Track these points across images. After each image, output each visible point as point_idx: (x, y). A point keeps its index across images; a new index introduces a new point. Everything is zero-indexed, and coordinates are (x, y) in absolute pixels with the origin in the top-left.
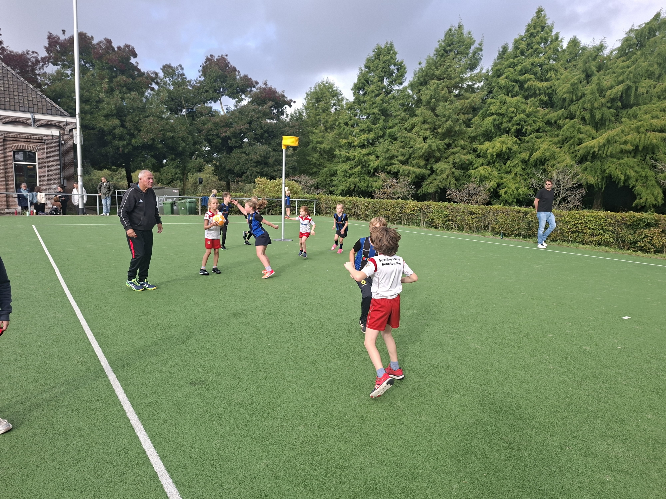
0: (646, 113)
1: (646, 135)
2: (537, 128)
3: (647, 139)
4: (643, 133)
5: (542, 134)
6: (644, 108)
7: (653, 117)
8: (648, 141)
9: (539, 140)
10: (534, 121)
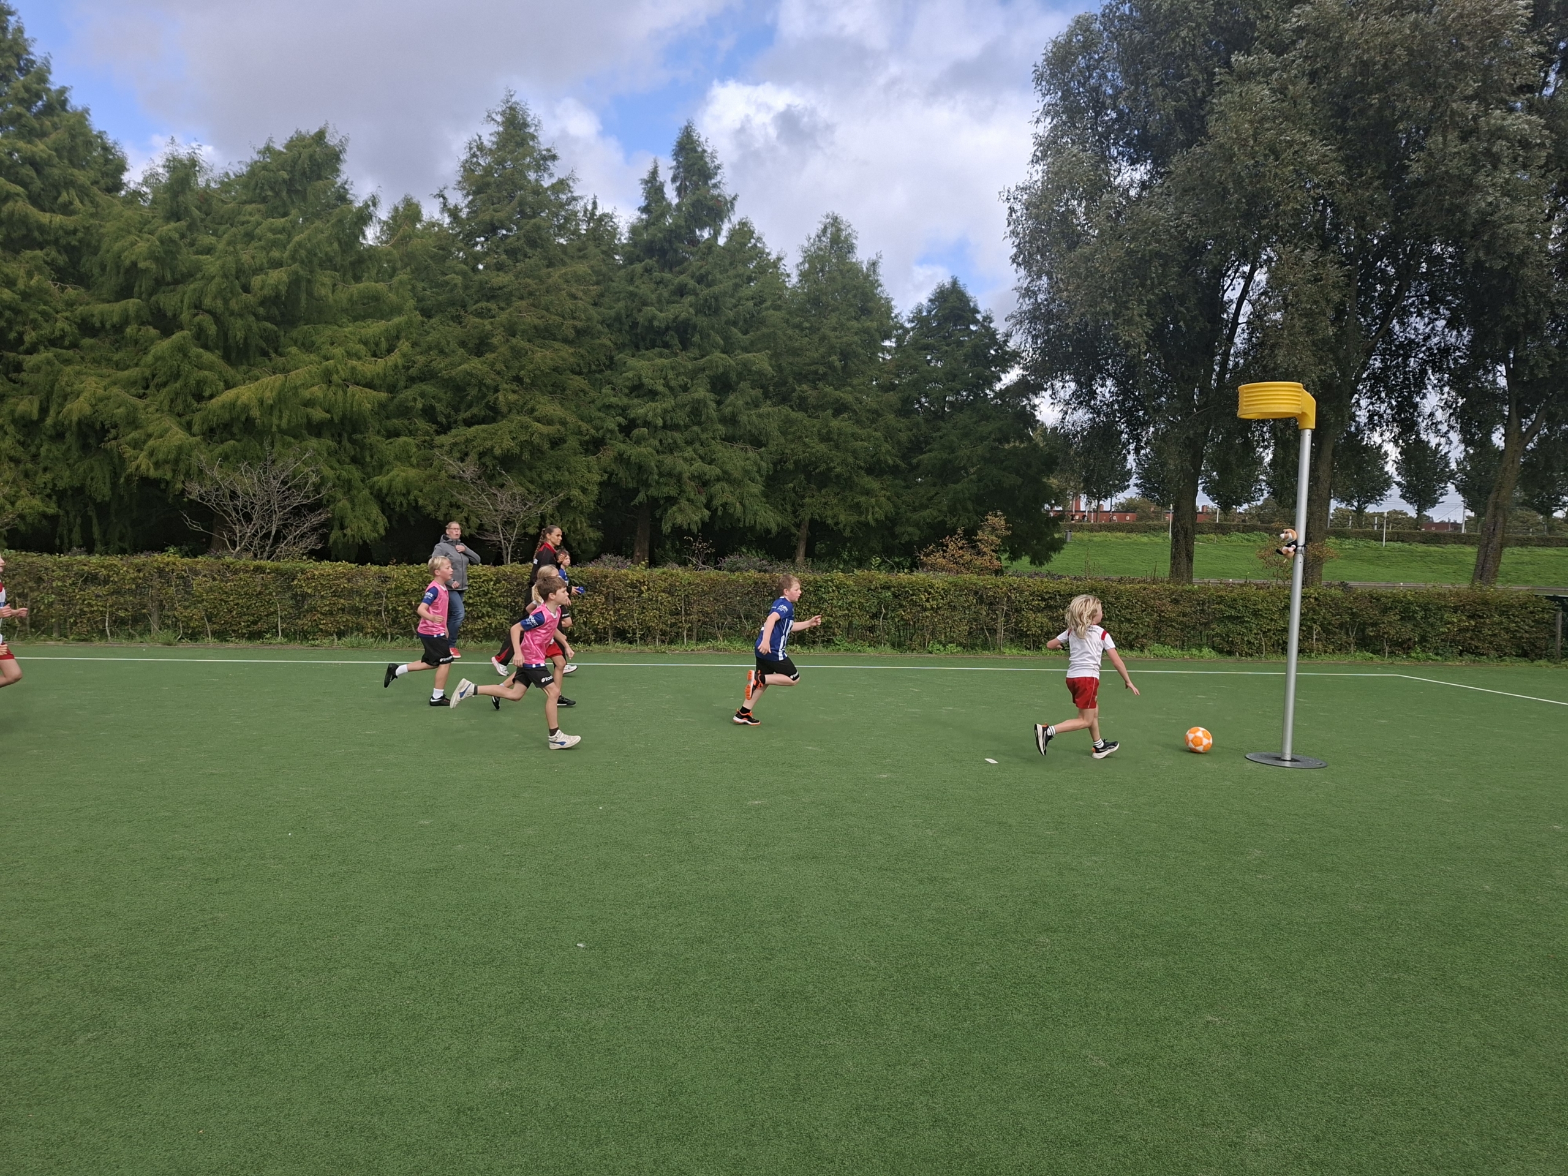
0: (332, 344)
1: (345, 393)
2: (57, 333)
3: (349, 400)
4: (338, 385)
5: (71, 352)
6: (328, 331)
7: (350, 355)
8: (352, 407)
9: (68, 369)
10: (43, 314)
